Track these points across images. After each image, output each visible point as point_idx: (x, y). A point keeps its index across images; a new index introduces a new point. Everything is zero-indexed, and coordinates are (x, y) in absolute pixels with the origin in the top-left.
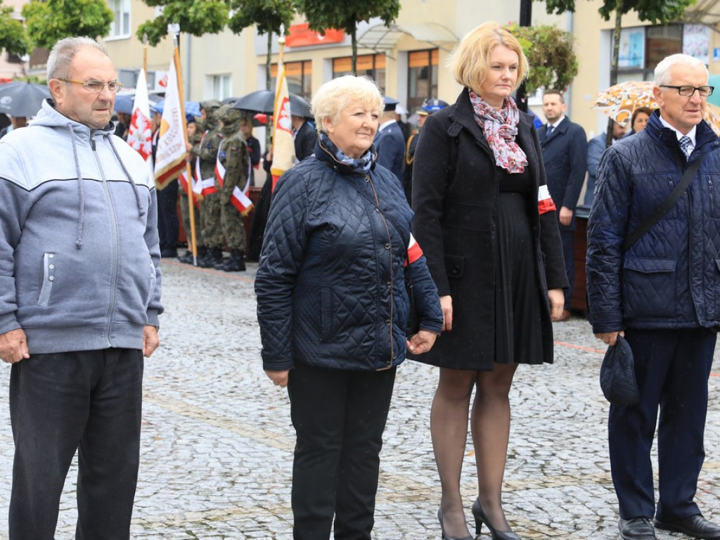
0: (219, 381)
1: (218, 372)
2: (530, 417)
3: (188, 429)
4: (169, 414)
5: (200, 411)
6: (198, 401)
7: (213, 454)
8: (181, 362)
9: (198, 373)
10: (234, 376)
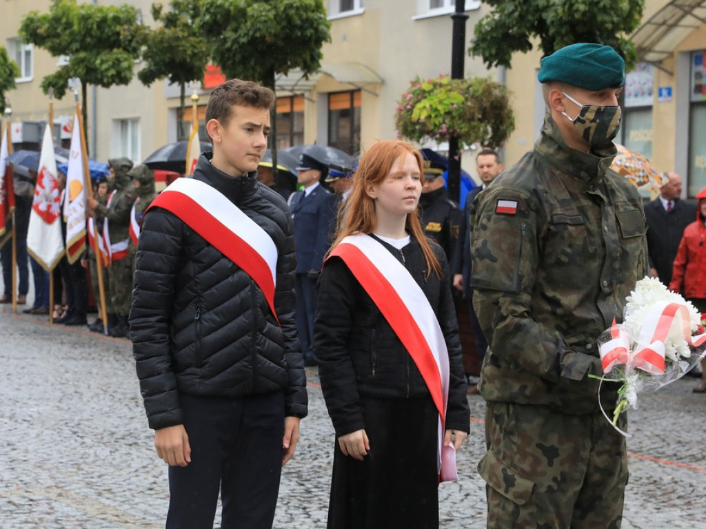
0: (137, 476)
1: (135, 465)
2: (473, 516)
4: (85, 518)
5: (116, 513)
6: (115, 501)
9: (114, 466)
10: (153, 469)
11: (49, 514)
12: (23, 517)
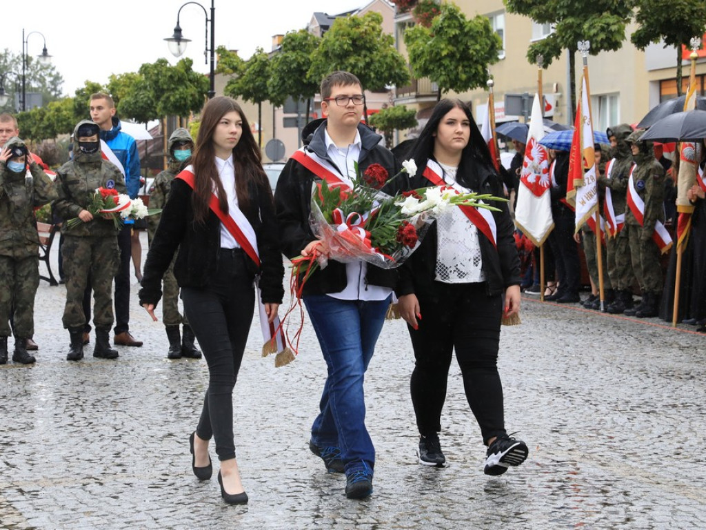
0: (661, 441)
1: (656, 432)
3: (639, 495)
4: (613, 478)
5: (647, 474)
6: (642, 464)
7: (674, 523)
8: (612, 419)
9: (634, 432)
10: (676, 436)
11: (575, 474)
12: (550, 477)
